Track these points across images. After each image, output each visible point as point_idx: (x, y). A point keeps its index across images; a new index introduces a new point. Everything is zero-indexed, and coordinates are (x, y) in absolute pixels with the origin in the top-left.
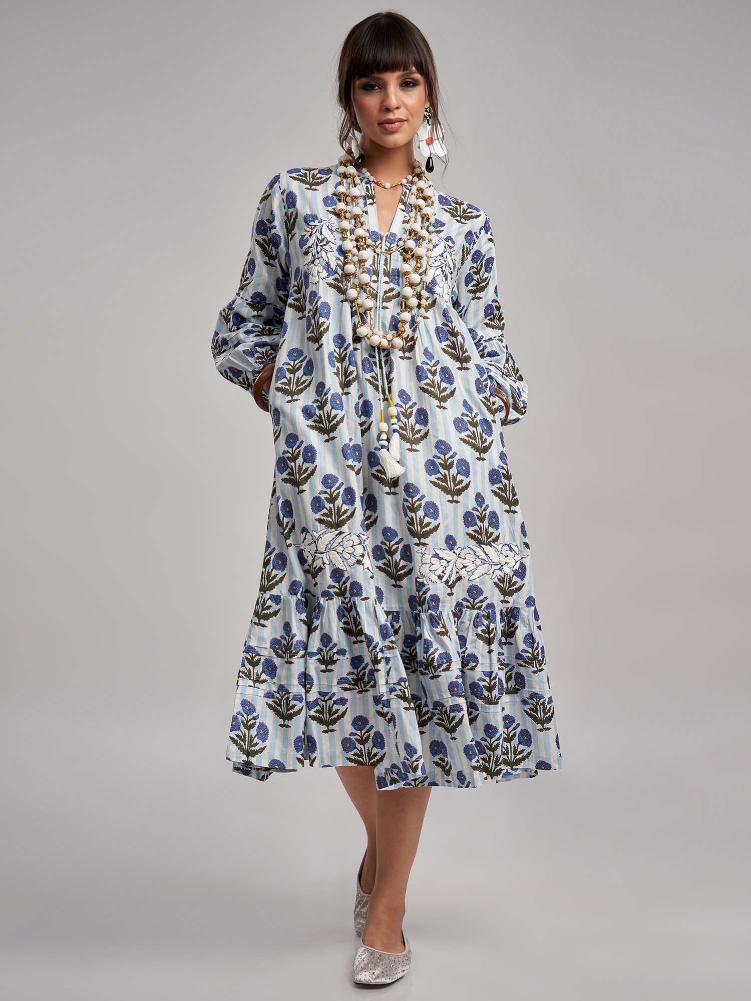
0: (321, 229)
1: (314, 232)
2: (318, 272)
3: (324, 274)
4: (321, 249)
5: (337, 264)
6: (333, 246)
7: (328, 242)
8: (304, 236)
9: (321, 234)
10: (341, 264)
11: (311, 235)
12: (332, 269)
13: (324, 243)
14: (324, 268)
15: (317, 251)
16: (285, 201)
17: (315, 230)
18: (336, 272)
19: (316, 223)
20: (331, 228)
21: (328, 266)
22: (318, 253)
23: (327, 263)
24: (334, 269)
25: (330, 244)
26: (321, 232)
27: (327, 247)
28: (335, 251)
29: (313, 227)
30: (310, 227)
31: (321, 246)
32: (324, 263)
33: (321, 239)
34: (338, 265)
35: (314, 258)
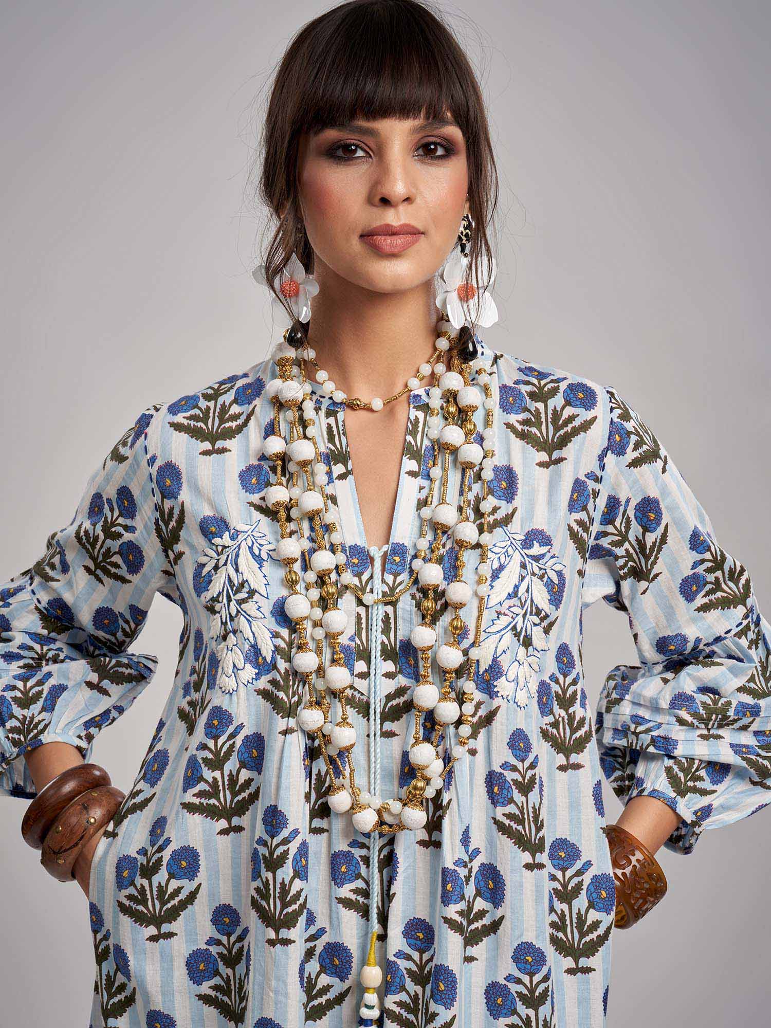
0: (237, 556)
1: (222, 562)
2: (234, 666)
3: (249, 672)
4: (238, 612)
5: (275, 646)
6: (263, 603)
7: (252, 593)
8: (204, 565)
9: (237, 570)
10: (283, 645)
11: (216, 568)
12: (264, 659)
13: (243, 595)
14: (247, 659)
15: (230, 614)
16: (154, 480)
17: (223, 558)
18: (274, 667)
19: (226, 539)
20: (257, 553)
21: (256, 650)
22: (232, 619)
23: (252, 646)
24: (269, 659)
25: (256, 597)
26: (237, 564)
27: (250, 607)
28: (268, 615)
29: (220, 549)
30: (214, 547)
31: (237, 601)
32: (247, 646)
33: (236, 584)
34: (277, 649)
35: (225, 630)
